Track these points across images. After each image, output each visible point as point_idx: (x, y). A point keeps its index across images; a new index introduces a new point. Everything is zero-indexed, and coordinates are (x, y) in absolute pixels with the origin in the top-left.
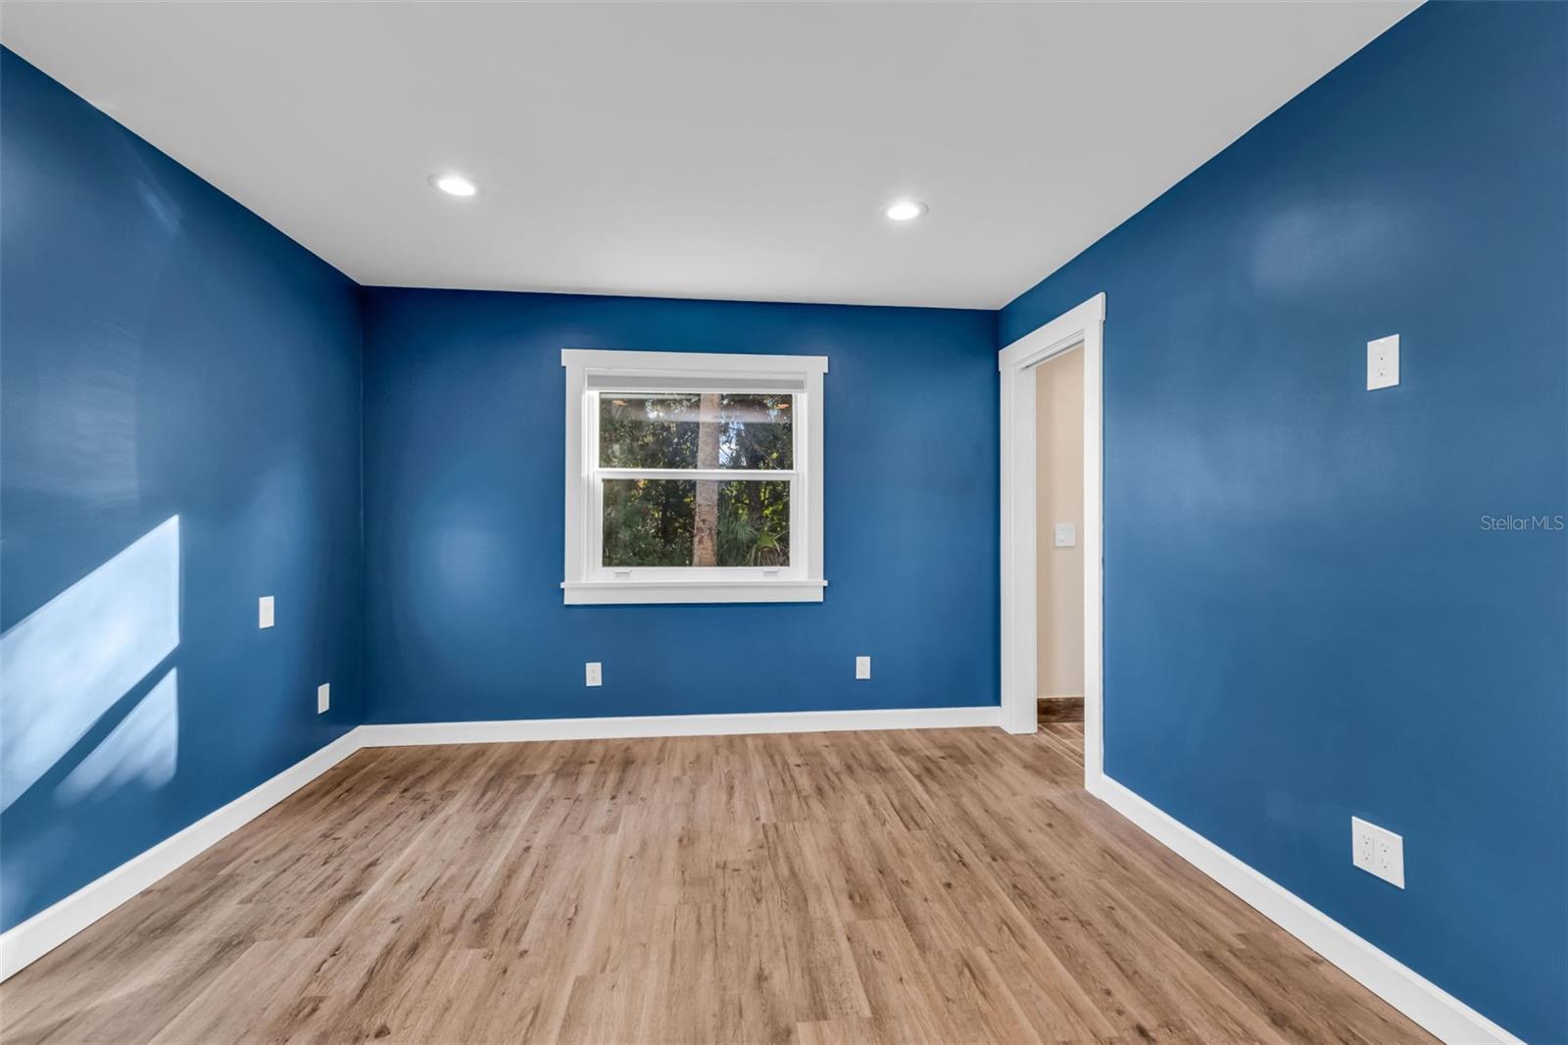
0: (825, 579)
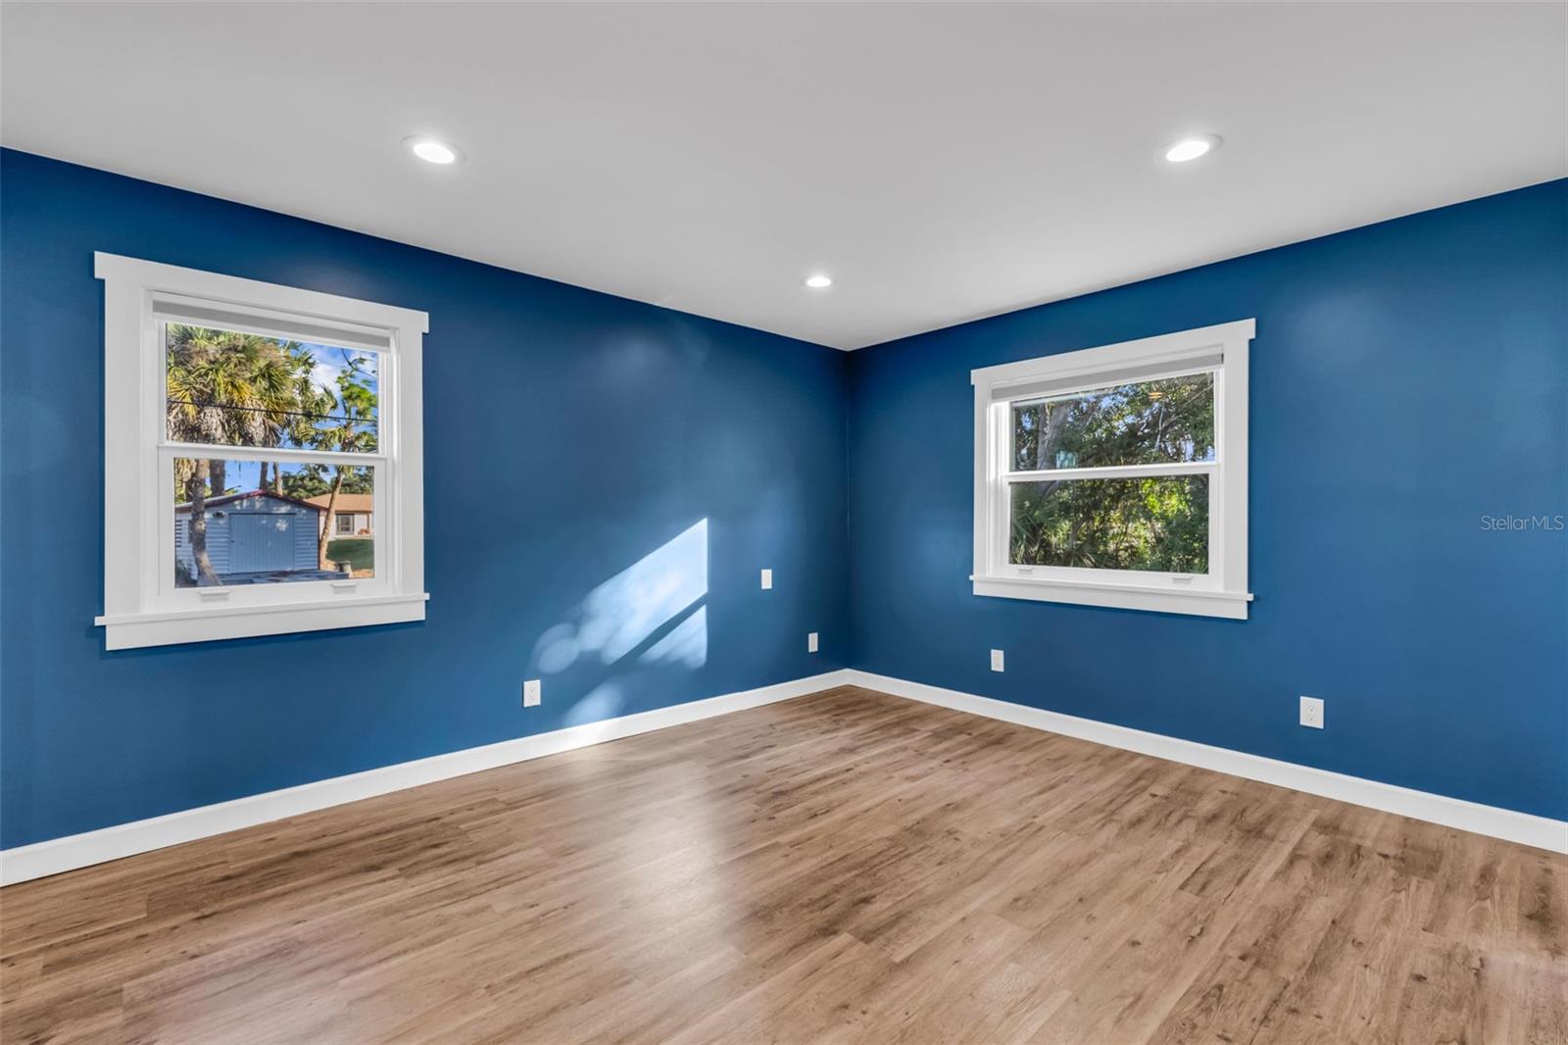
0: (1250, 591)
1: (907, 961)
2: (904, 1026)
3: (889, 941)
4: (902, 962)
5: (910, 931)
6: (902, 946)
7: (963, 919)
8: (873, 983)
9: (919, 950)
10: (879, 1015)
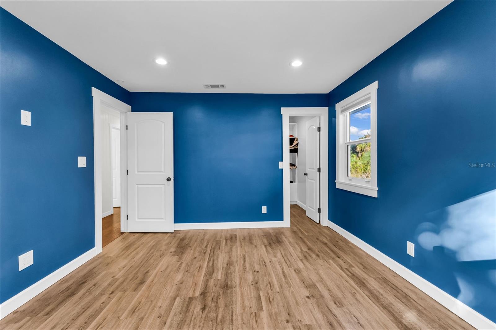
1: (175, 299)
2: (166, 287)
3: (184, 301)
4: (176, 298)
5: (180, 308)
6: (180, 302)
7: (165, 324)
8: (179, 290)
9: (174, 304)
10: (172, 286)
